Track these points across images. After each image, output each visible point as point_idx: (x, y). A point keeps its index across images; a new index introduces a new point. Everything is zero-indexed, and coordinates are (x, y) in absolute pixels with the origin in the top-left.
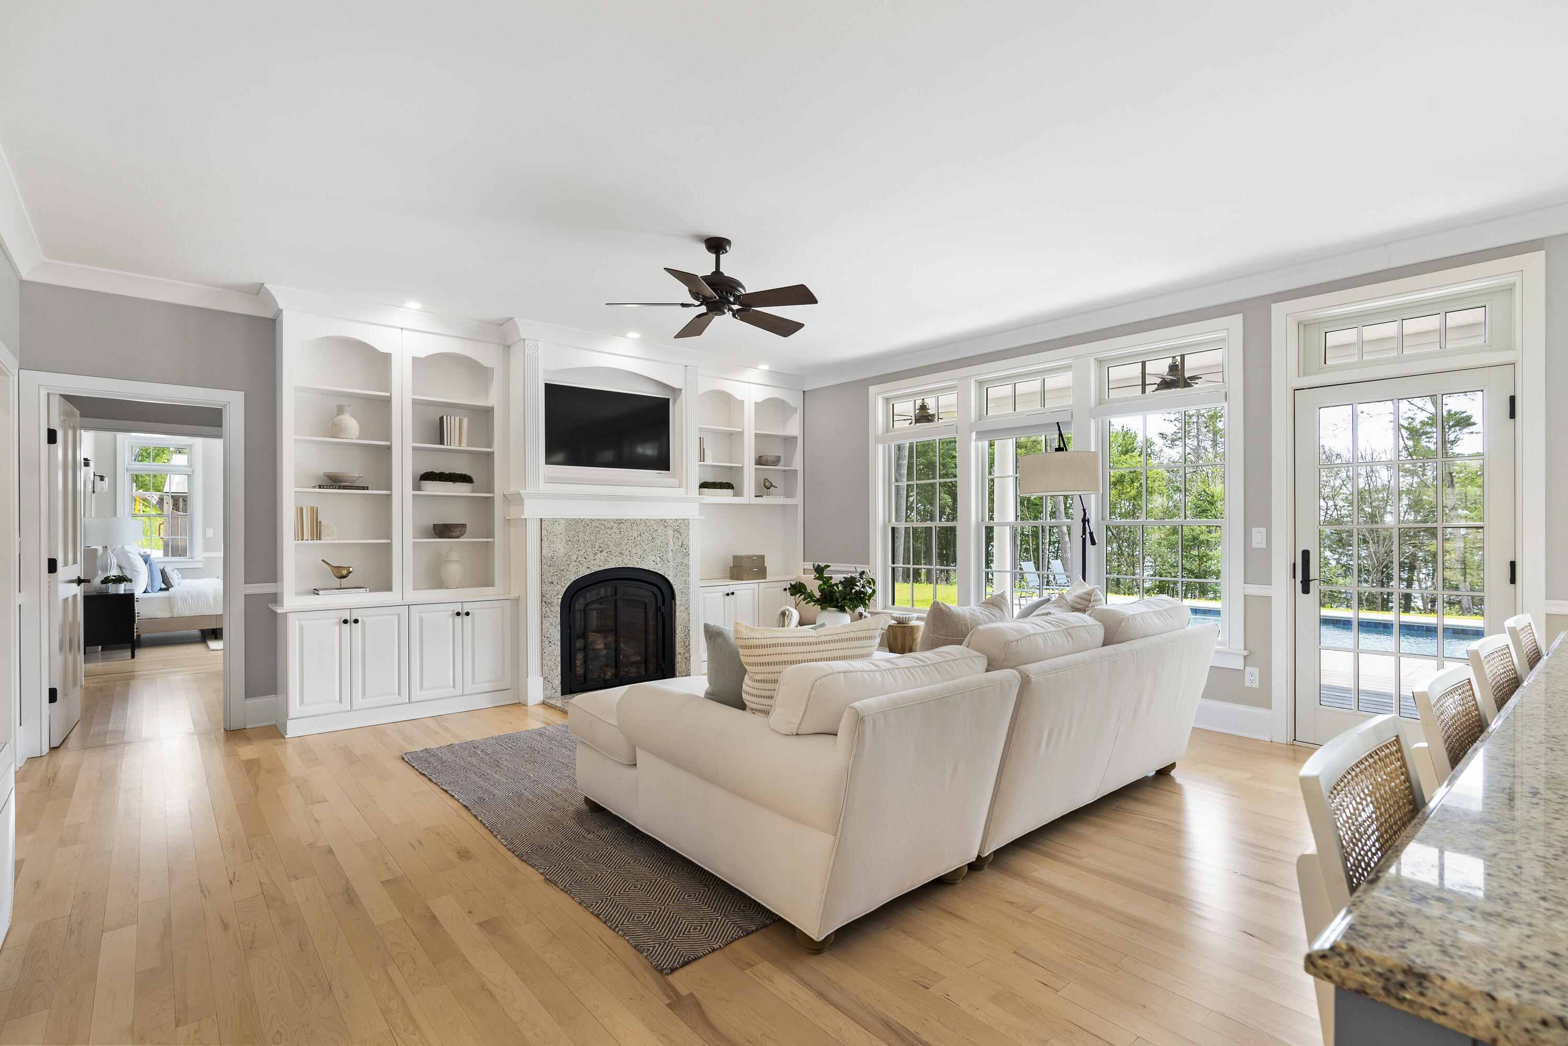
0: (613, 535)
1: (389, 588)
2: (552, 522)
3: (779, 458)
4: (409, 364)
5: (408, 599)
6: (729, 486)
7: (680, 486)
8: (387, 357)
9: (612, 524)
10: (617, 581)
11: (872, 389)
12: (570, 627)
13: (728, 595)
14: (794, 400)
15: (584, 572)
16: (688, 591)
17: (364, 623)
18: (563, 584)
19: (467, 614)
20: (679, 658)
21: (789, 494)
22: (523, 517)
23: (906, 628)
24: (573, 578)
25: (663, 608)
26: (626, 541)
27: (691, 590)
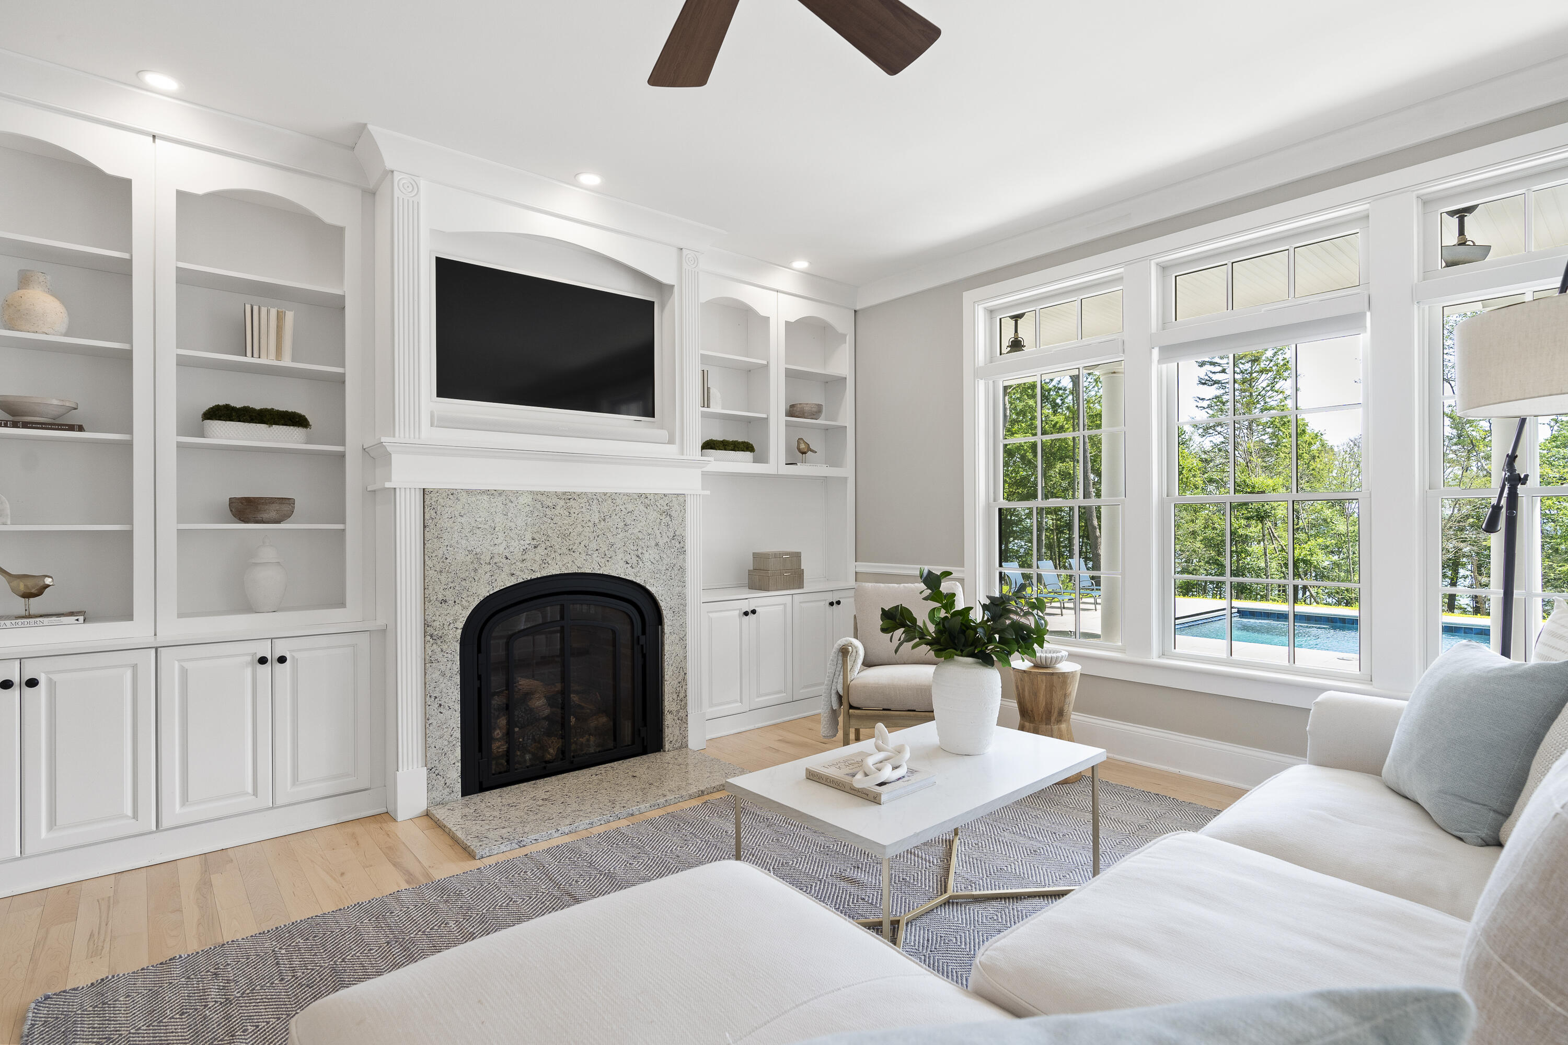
0: (556, 519)
1: (127, 615)
2: (444, 494)
3: (820, 407)
4: (170, 205)
5: (166, 635)
6: (746, 447)
7: (671, 441)
8: (123, 187)
9: (555, 500)
10: (566, 597)
11: (968, 297)
12: (479, 678)
13: (746, 614)
14: (843, 323)
15: (505, 581)
16: (684, 611)
17: (52, 684)
18: (464, 603)
19: (282, 660)
20: (668, 720)
21: (834, 460)
22: (388, 485)
23: (1055, 677)
24: (484, 592)
25: (642, 638)
26: (579, 529)
27: (688, 609)
